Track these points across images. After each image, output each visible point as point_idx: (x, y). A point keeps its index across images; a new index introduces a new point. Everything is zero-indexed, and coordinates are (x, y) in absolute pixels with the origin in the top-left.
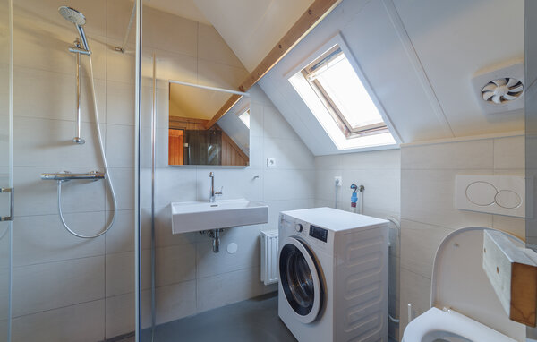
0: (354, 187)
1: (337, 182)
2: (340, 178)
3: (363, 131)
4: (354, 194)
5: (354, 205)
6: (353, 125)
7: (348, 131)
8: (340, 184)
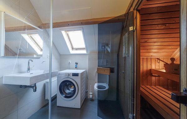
0: (76, 63)
1: (69, 62)
2: (70, 61)
3: (77, 49)
4: (76, 65)
5: (76, 68)
6: (74, 47)
7: (73, 49)
8: (70, 63)
